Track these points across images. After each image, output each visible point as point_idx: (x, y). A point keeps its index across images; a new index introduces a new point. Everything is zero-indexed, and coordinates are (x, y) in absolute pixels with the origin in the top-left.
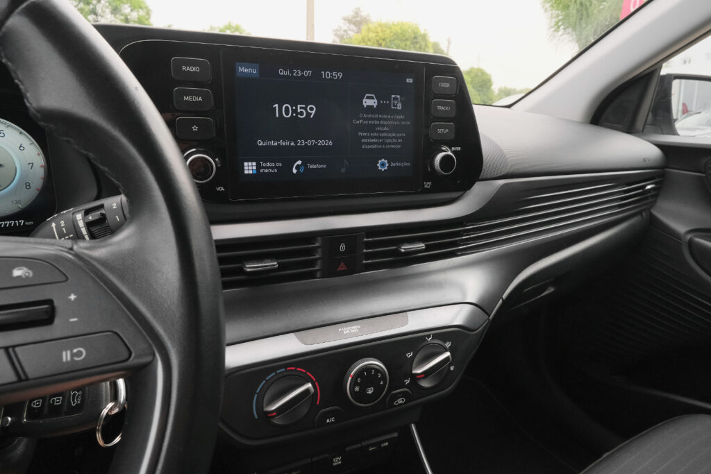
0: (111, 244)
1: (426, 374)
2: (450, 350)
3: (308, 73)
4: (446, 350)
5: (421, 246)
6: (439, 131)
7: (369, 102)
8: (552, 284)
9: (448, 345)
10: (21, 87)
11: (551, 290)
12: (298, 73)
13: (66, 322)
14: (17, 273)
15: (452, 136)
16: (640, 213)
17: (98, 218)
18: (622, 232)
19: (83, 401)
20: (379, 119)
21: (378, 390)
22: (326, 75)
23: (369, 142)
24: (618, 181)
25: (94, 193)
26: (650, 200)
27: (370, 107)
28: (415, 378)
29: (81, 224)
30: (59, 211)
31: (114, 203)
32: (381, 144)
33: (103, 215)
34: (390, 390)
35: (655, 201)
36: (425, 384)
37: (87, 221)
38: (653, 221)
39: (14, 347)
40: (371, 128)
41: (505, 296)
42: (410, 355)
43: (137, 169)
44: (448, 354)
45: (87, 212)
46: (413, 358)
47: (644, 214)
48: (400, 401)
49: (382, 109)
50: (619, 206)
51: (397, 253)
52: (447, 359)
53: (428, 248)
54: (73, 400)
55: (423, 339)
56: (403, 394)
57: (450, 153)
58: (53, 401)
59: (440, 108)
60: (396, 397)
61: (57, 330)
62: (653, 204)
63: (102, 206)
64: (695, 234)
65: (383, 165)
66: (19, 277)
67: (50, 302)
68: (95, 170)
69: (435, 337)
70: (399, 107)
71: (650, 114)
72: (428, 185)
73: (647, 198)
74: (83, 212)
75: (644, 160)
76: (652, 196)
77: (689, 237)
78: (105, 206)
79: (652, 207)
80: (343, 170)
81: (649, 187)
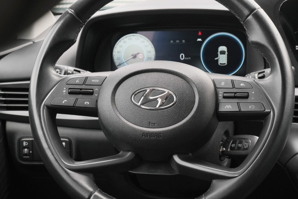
0: (264, 80)
10: (248, 35)
13: (251, 99)
14: (241, 85)
17: (262, 76)
19: (248, 146)
25: (263, 67)
30: (250, 73)
31: (268, 71)
33: (264, 75)
37: (258, 77)
39: (239, 103)
43: (274, 59)
45: (259, 73)
54: (245, 146)
58: (239, 145)
61: (249, 100)
63: (264, 72)
66: (242, 86)
67: (248, 93)
68: (264, 59)
74: (258, 73)
78: (265, 72)
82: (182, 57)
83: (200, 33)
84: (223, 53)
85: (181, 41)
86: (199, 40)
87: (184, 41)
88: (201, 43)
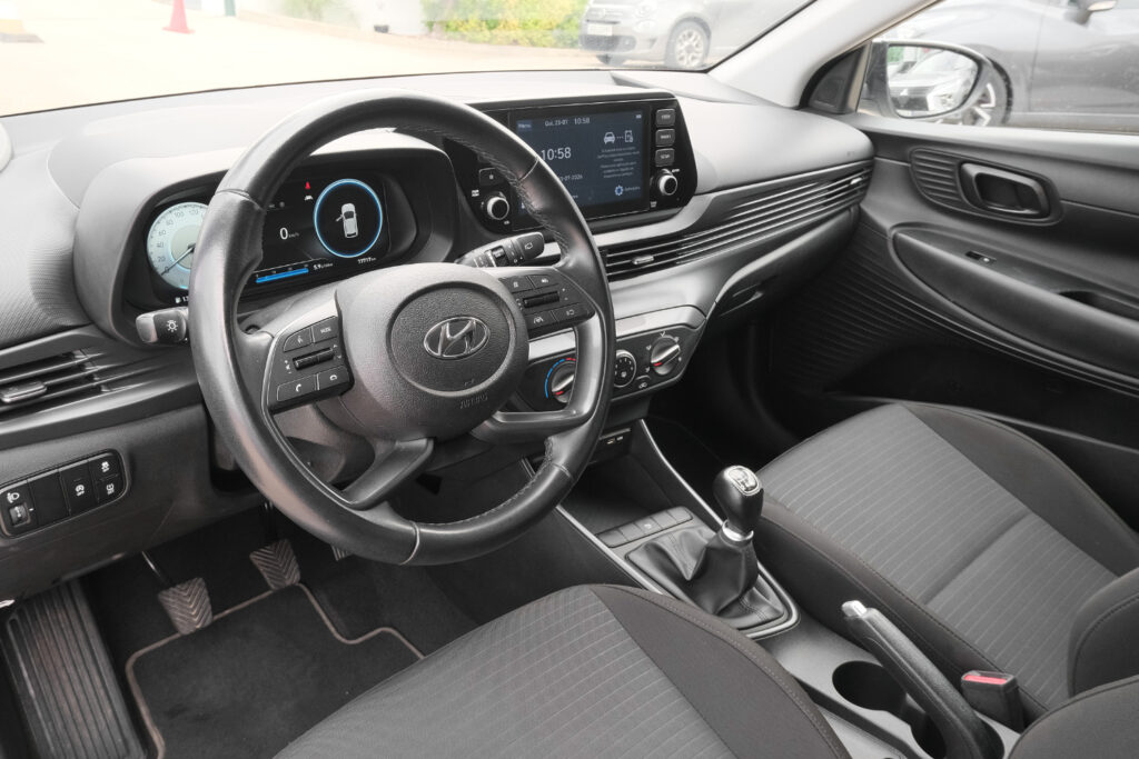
1: (662, 363)
2: (679, 343)
3: (564, 122)
4: (674, 343)
5: (649, 258)
6: (663, 157)
7: (609, 139)
8: (759, 288)
9: (676, 339)
11: (758, 295)
12: (558, 123)
14: (543, 281)
15: (672, 160)
16: (848, 208)
18: (827, 232)
20: (616, 152)
21: (630, 374)
22: (577, 121)
23: (609, 172)
24: (820, 180)
26: (859, 194)
27: (610, 143)
28: (652, 366)
29: (491, 258)
32: (616, 173)
34: (637, 376)
35: (864, 195)
36: (662, 371)
38: (861, 217)
40: (610, 161)
41: (718, 300)
42: (649, 348)
44: (677, 347)
46: (651, 350)
47: (852, 209)
48: (643, 385)
49: (620, 143)
50: (825, 204)
51: (631, 265)
52: (677, 350)
53: (656, 259)
55: (658, 335)
56: (646, 380)
57: (672, 177)
59: (663, 137)
60: (640, 382)
62: (863, 197)
64: (900, 229)
65: (619, 191)
69: (667, 333)
70: (631, 140)
71: (865, 85)
72: (654, 204)
73: (855, 192)
75: (849, 154)
76: (861, 189)
77: (894, 232)
79: (860, 201)
80: (590, 199)
81: (854, 182)
82: (284, 235)
83: (308, 186)
84: (349, 215)
85: (277, 206)
86: (309, 198)
87: (282, 204)
88: (313, 202)
